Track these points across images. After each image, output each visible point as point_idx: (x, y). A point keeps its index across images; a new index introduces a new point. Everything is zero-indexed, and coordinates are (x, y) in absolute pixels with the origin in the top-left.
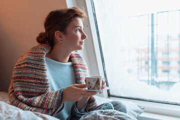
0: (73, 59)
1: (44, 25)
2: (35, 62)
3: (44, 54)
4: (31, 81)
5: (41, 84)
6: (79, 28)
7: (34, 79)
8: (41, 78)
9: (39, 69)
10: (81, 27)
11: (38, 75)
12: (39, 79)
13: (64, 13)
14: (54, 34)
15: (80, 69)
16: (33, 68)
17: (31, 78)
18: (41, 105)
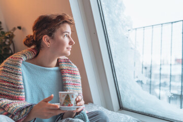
0: (60, 64)
1: (32, 28)
2: (11, 66)
3: (21, 59)
4: (4, 84)
5: (14, 87)
6: (67, 33)
7: (8, 82)
8: (14, 82)
9: (13, 73)
10: (69, 33)
11: (12, 79)
12: (12, 83)
13: (54, 18)
14: (42, 39)
15: (68, 75)
16: (8, 72)
17: (5, 81)
18: (4, 106)
